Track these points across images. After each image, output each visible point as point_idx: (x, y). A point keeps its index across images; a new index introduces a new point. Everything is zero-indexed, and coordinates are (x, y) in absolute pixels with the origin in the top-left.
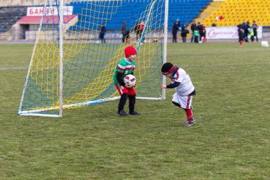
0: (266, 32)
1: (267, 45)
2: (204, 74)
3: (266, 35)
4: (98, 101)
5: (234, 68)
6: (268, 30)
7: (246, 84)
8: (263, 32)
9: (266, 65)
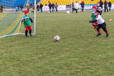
0: (67, 7)
1: (69, 13)
2: (48, 24)
3: (67, 8)
4: (8, 35)
5: (59, 22)
6: (68, 6)
7: (66, 28)
8: (66, 7)
9: (71, 20)
